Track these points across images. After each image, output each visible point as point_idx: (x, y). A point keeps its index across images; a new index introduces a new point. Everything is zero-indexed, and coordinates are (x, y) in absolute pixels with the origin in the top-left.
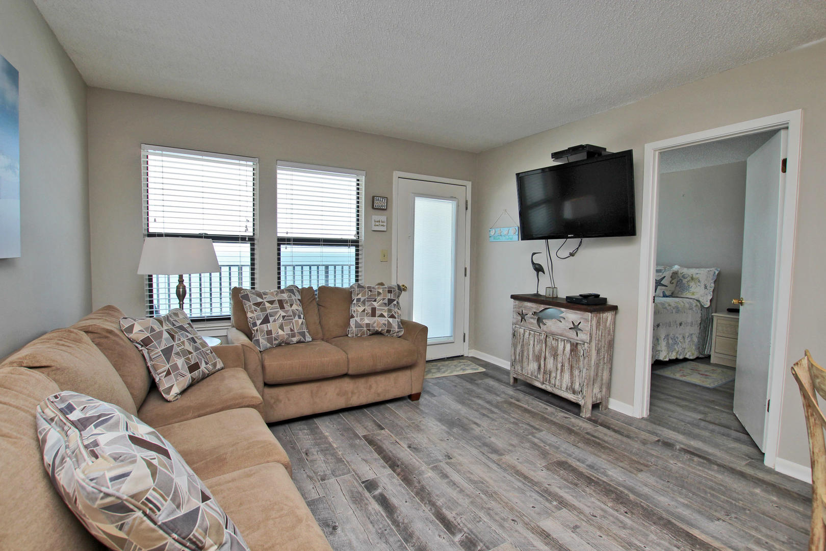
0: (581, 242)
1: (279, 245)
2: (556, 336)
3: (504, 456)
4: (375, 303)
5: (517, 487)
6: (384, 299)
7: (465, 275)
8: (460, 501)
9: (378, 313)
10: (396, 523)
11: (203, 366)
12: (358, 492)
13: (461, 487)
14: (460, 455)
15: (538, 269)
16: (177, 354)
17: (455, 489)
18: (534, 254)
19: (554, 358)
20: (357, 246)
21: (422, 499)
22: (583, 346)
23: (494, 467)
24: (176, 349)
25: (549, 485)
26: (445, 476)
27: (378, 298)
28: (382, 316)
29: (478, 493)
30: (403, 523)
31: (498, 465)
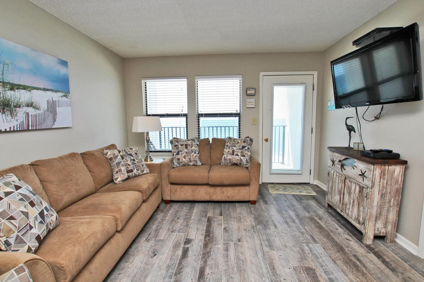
0: (382, 107)
1: (199, 117)
2: (351, 179)
3: (273, 251)
4: (234, 148)
5: (261, 272)
6: (240, 146)
7: (312, 133)
8: (220, 267)
9: (235, 153)
10: (180, 263)
11: (135, 171)
12: (180, 243)
13: (229, 259)
14: (247, 241)
15: (350, 129)
16: (123, 165)
17: (225, 259)
18: (347, 118)
19: (349, 195)
20: (239, 117)
21: (203, 258)
22: (366, 189)
23: (260, 254)
24: (122, 163)
25: (284, 279)
26: (227, 250)
27: (237, 145)
28: (237, 155)
29: (235, 266)
30: (183, 265)
31: (264, 255)
